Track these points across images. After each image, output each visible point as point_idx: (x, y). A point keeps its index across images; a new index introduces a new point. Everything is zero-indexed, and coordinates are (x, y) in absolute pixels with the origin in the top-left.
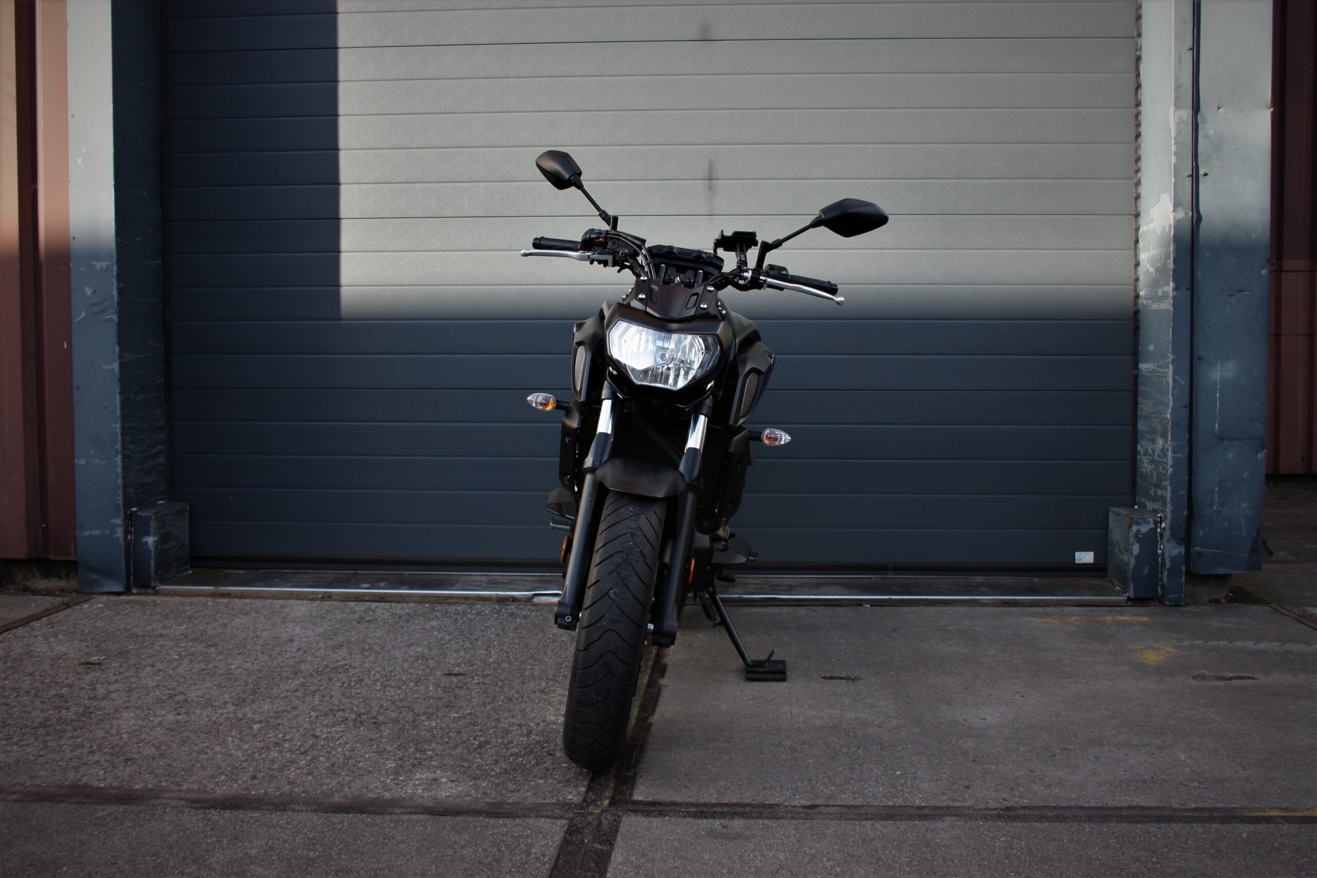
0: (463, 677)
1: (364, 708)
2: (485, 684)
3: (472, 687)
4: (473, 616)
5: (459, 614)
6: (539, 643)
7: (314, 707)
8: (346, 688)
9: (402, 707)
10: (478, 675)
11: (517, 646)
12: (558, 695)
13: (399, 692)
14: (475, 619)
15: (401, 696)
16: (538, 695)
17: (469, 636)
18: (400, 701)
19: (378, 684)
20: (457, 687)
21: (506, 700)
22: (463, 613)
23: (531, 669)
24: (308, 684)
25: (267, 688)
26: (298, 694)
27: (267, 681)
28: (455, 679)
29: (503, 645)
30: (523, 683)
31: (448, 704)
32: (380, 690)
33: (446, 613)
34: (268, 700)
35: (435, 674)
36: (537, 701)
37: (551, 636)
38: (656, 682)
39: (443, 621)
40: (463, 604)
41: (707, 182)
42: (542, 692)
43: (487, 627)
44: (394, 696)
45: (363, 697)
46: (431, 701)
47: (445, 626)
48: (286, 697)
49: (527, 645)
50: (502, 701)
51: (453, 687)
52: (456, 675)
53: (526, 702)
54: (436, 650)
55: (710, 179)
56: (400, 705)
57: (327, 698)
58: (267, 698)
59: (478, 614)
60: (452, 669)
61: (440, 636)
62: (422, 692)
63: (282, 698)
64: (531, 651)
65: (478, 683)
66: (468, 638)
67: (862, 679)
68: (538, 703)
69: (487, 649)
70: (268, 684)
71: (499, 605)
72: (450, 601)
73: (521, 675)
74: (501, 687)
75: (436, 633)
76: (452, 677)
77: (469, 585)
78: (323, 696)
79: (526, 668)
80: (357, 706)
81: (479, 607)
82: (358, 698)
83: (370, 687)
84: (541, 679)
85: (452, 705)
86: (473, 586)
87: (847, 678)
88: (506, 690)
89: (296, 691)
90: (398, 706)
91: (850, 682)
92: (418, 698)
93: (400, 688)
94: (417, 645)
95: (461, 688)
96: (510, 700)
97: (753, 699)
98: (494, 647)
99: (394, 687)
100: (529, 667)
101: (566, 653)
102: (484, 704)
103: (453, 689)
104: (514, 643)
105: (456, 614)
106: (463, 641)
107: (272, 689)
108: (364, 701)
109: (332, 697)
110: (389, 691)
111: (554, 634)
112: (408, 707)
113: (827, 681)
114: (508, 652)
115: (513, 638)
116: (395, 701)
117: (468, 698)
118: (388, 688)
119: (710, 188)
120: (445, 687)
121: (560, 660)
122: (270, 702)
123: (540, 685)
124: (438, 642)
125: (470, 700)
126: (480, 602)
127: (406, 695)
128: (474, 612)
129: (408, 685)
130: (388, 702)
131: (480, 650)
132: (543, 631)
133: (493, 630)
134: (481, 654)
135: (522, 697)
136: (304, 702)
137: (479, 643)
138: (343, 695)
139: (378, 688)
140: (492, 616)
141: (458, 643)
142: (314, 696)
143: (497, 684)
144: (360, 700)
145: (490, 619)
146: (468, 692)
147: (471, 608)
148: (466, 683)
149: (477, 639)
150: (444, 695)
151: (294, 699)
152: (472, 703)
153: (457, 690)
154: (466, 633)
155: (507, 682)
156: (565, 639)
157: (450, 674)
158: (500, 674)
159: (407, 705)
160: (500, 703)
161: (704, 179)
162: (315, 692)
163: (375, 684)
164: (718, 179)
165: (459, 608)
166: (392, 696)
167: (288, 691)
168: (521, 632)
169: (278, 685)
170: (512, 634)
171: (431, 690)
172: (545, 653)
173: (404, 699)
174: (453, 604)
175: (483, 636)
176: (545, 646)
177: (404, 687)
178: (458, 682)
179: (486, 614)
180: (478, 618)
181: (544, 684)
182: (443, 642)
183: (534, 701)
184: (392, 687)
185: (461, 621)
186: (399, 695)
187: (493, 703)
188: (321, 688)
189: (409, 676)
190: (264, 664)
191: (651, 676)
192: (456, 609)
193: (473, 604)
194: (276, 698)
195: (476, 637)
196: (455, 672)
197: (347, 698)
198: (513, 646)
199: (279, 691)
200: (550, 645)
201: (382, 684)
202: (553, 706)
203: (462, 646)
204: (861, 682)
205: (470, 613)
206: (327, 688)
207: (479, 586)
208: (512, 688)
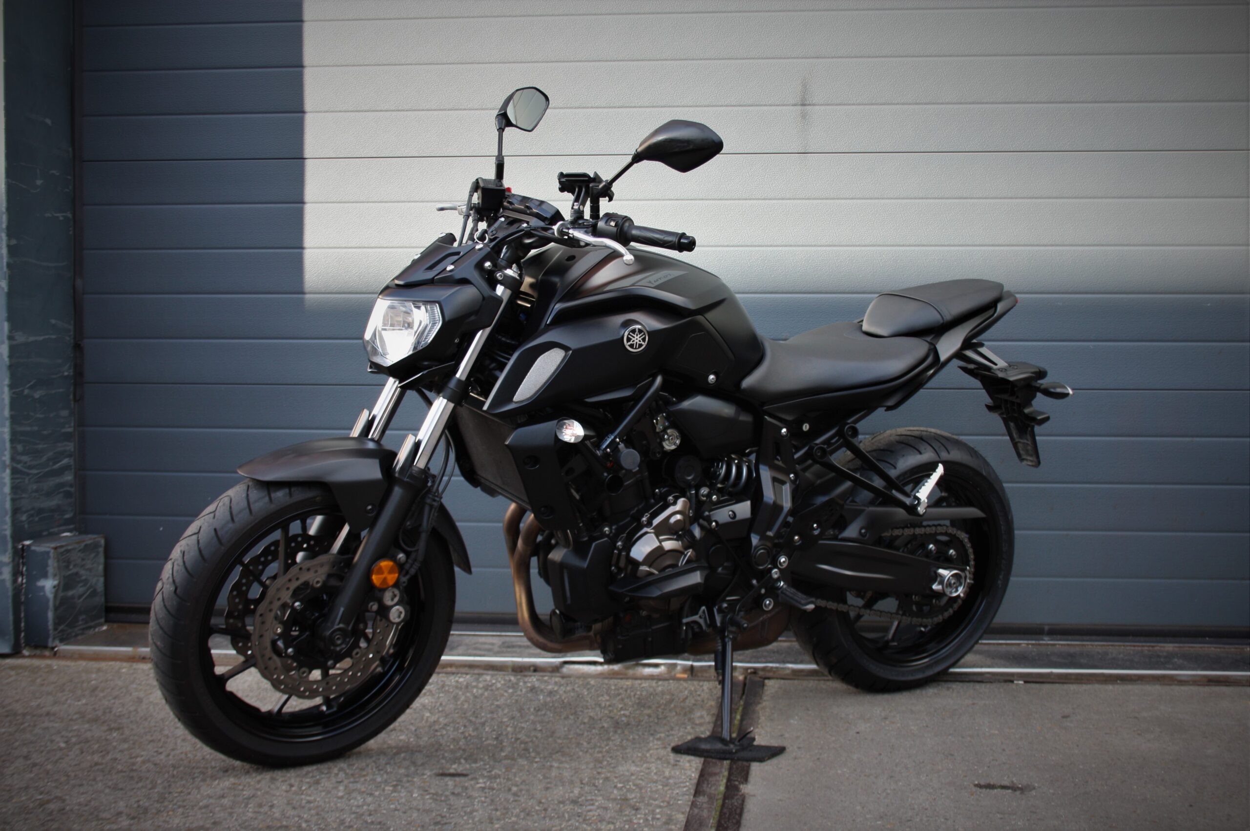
0: (462, 779)
1: (316, 824)
2: (493, 789)
3: (475, 794)
4: (480, 691)
5: (461, 689)
6: (569, 730)
7: (246, 821)
8: (295, 793)
9: (372, 823)
10: (483, 776)
11: (539, 735)
12: (598, 808)
13: (369, 799)
14: (482, 695)
15: (372, 807)
16: (569, 807)
17: (473, 719)
18: (370, 815)
19: (341, 788)
20: (453, 794)
21: (522, 815)
22: (467, 687)
23: (558, 768)
24: (241, 787)
25: (181, 792)
26: (225, 801)
27: (183, 782)
28: (450, 782)
29: (520, 732)
30: (547, 789)
31: (439, 819)
32: (342, 797)
33: (443, 686)
34: (181, 810)
35: (423, 774)
36: (566, 816)
37: (586, 720)
38: (737, 789)
39: (439, 698)
40: (467, 674)
41: (799, 108)
42: (574, 802)
43: (498, 707)
44: (362, 806)
45: (317, 807)
46: (415, 815)
47: (441, 704)
48: (206, 806)
49: (553, 733)
50: (517, 816)
51: (447, 793)
52: (453, 775)
53: (551, 818)
54: (426, 739)
55: (803, 105)
56: (369, 820)
57: (266, 809)
58: (179, 807)
59: (486, 688)
60: (448, 766)
61: (433, 719)
62: (403, 800)
63: (201, 808)
64: (559, 741)
65: (483, 789)
66: (470, 721)
67: (1034, 788)
68: (569, 820)
69: (497, 738)
70: (184, 786)
71: (515, 676)
72: (449, 669)
73: (545, 777)
74: (515, 794)
75: (428, 714)
76: (447, 779)
77: (476, 649)
78: (260, 805)
79: (551, 766)
80: (307, 821)
81: (488, 678)
82: (310, 809)
83: (329, 792)
84: (571, 782)
85: (445, 820)
86: (480, 649)
87: (1013, 788)
88: (522, 799)
89: (223, 797)
90: (366, 822)
91: (1018, 793)
92: (396, 810)
93: (371, 794)
94: (401, 731)
95: (458, 795)
96: (528, 814)
97: (881, 817)
98: (507, 735)
99: (363, 792)
100: (555, 764)
101: (607, 745)
102: (491, 821)
103: (446, 796)
104: (535, 729)
105: (457, 687)
106: (465, 726)
107: (189, 794)
108: (317, 814)
109: (272, 806)
110: (355, 798)
111: (591, 717)
112: (380, 823)
113: (984, 790)
114: (526, 743)
115: (534, 723)
116: (362, 815)
117: (468, 810)
118: (354, 795)
119: (804, 116)
120: (436, 794)
121: (600, 755)
122: (183, 814)
123: (572, 792)
124: (430, 727)
125: (471, 812)
126: (490, 672)
127: (379, 805)
128: (481, 685)
129: (384, 790)
130: (353, 816)
131: (487, 739)
132: (575, 713)
133: (506, 711)
134: (489, 745)
135: (545, 810)
136: (231, 814)
137: (487, 729)
138: (288, 803)
139: (340, 794)
140: (506, 691)
141: (458, 729)
142: (246, 805)
143: (510, 790)
144: (313, 812)
145: (502, 695)
146: (468, 801)
147: (477, 680)
148: (466, 788)
149: (483, 724)
150: (433, 805)
151: (217, 809)
152: (473, 818)
153: (452, 798)
154: (469, 714)
155: (523, 787)
156: (606, 725)
157: (444, 775)
158: (515, 775)
159: (379, 820)
160: (514, 819)
161: (795, 105)
162: (249, 798)
163: (336, 788)
164: (814, 105)
165: (461, 680)
166: (358, 806)
167: (210, 797)
168: (545, 715)
169: (198, 788)
170: (532, 717)
171: (415, 799)
172: (578, 744)
173: (376, 811)
174: (453, 673)
175: (492, 719)
176: (579, 735)
177: (377, 793)
178: (455, 786)
179: (498, 689)
180: (486, 694)
181: (576, 791)
182: (437, 727)
183: (563, 816)
184: (361, 793)
185: (463, 698)
186: (369, 805)
187: (504, 819)
188: (259, 793)
189: (385, 776)
190: (183, 756)
191: (729, 780)
192: (457, 682)
193: (480, 675)
194: (193, 807)
195: (483, 720)
196: (452, 771)
197: (294, 808)
198: (533, 734)
199: (199, 796)
200: (586, 734)
201: (346, 787)
202: (590, 825)
203: (463, 733)
204: (1034, 793)
205: (476, 687)
206: (267, 793)
207: (489, 650)
208: (532, 797)
